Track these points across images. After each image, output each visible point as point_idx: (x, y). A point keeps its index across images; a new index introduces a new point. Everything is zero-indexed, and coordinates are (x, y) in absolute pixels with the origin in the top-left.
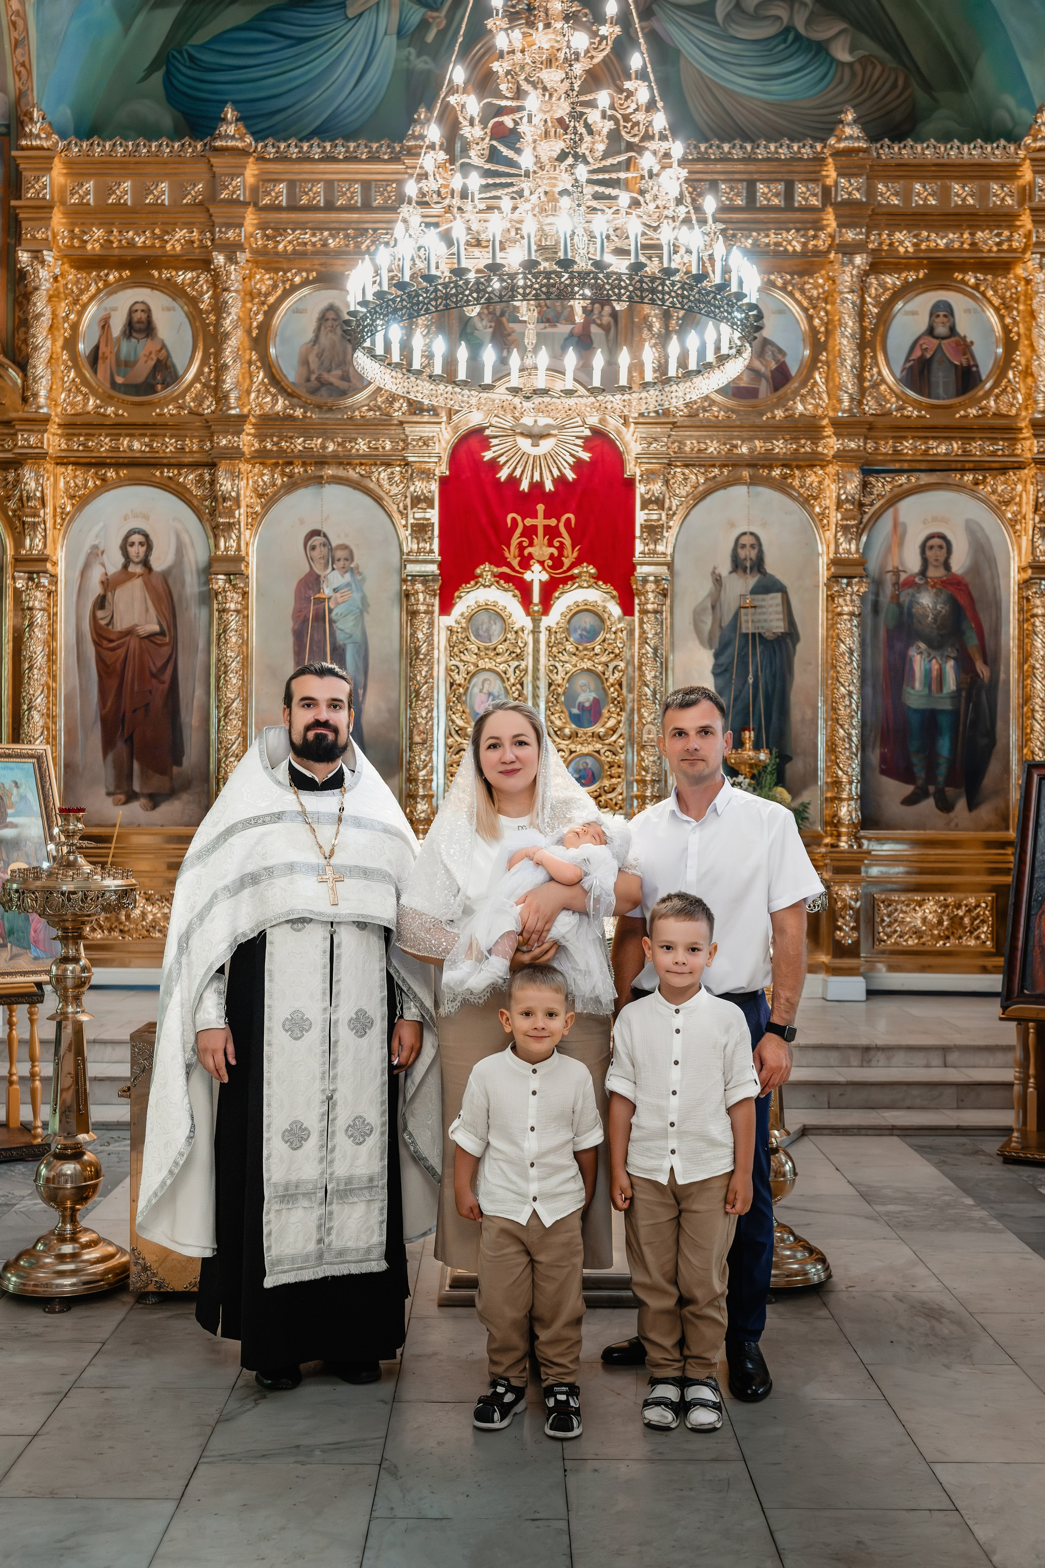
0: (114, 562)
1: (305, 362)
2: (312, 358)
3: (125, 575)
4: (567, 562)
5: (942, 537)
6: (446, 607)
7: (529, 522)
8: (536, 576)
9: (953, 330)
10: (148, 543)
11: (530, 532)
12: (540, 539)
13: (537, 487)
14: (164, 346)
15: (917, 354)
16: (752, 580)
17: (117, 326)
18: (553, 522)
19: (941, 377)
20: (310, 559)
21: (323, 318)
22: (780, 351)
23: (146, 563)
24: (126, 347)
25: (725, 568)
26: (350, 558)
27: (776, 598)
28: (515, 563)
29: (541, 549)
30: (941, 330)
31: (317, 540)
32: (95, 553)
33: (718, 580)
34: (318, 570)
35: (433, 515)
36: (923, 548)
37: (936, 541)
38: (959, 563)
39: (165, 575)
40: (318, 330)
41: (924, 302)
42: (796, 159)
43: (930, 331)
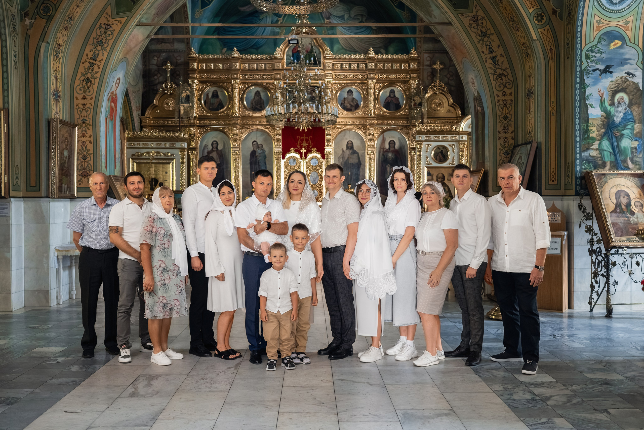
0: (210, 147)
1: (252, 103)
2: (253, 102)
3: (212, 151)
4: (311, 147)
5: (393, 141)
6: (284, 158)
7: (302, 138)
8: (303, 150)
9: (395, 96)
10: (217, 144)
11: (302, 140)
12: (304, 142)
13: (303, 130)
14: (220, 100)
15: (387, 101)
16: (351, 151)
17: (210, 95)
18: (307, 138)
19: (392, 106)
20: (253, 147)
21: (256, 94)
22: (357, 101)
23: (217, 148)
24: (212, 100)
25: (345, 148)
26: (262, 147)
27: (356, 155)
28: (299, 147)
29: (305, 144)
30: (392, 96)
31: (255, 143)
32: (206, 146)
33: (343, 151)
34: (255, 149)
35: (280, 137)
36: (389, 143)
37: (392, 142)
38: (397, 146)
39: (221, 151)
40: (255, 96)
41: (389, 89)
42: (360, 59)
43: (390, 96)
